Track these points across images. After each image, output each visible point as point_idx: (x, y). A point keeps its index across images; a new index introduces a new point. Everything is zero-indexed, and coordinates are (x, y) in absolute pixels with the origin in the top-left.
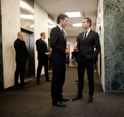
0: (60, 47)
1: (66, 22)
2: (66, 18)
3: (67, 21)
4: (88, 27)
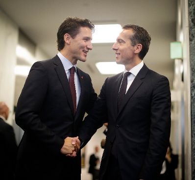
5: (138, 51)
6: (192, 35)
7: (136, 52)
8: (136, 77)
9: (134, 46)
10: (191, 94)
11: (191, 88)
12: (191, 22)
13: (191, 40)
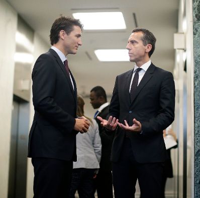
0: (60, 110)
1: (75, 38)
2: (76, 28)
3: (79, 36)
4: (144, 56)
5: (148, 50)
6: (196, 29)
7: (146, 51)
8: (146, 72)
9: (145, 46)
10: (194, 84)
11: (194, 78)
12: (195, 17)
13: (194, 34)
